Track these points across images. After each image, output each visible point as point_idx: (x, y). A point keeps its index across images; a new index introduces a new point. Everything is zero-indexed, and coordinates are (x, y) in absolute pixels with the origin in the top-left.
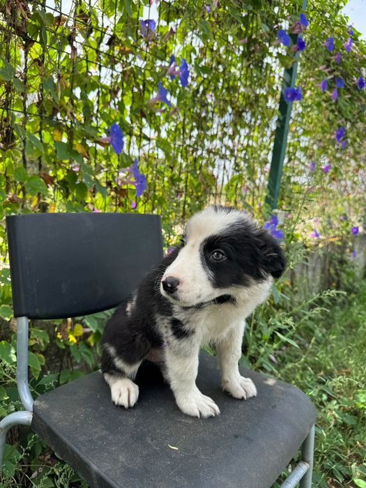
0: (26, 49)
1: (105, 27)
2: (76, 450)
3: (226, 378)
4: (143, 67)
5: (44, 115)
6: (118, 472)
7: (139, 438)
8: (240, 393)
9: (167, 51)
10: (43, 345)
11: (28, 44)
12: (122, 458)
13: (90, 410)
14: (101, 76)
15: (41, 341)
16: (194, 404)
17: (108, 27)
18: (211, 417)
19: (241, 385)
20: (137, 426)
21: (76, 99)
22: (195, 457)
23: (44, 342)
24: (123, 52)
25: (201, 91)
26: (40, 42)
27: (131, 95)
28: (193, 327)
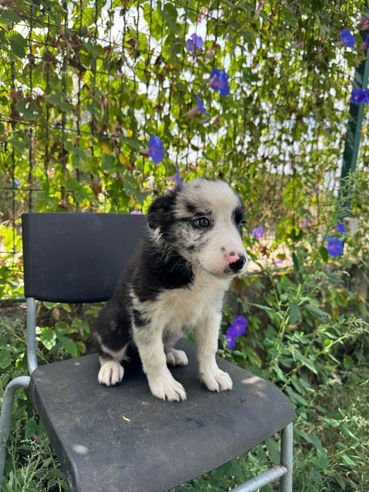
0: (80, 76)
1: (151, 49)
2: (46, 407)
3: (202, 370)
4: (191, 81)
5: (95, 132)
6: (68, 428)
7: (102, 408)
8: (213, 385)
9: (215, 64)
10: (83, 334)
11: (81, 71)
12: (78, 420)
13: (74, 381)
14: (149, 93)
15: (81, 330)
16: (162, 389)
17: (154, 49)
18: (175, 401)
19: (216, 379)
20: (106, 399)
21: (124, 116)
22: (141, 429)
23: (84, 332)
24: (167, 70)
25: (255, 98)
26: (92, 70)
27: (179, 109)
28: (150, 317)
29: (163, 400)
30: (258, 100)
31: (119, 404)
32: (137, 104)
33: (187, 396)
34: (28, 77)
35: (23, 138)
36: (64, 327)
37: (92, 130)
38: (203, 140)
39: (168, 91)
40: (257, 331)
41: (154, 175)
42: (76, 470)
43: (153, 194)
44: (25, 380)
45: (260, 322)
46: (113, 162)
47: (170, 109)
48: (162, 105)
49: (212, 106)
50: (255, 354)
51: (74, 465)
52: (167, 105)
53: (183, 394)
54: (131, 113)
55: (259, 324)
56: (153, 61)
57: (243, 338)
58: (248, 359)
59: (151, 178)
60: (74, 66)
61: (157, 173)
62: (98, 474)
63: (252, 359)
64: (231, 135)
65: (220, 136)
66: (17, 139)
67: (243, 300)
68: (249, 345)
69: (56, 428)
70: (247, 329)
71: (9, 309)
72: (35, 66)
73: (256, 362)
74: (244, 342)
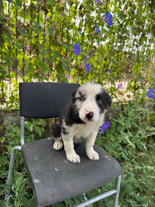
0: (46, 14)
1: (78, 1)
2: (27, 162)
4: (95, 17)
5: (51, 40)
6: (34, 171)
7: (48, 163)
8: (91, 157)
9: (107, 8)
10: (43, 125)
11: (46, 12)
12: (38, 168)
13: (38, 150)
14: (76, 22)
15: (43, 124)
16: (71, 157)
17: (79, 1)
18: (76, 163)
19: (92, 155)
20: (49, 159)
21: (64, 33)
22: (62, 174)
23: (44, 124)
24: (85, 12)
25: (124, 25)
26: (51, 12)
27: (89, 30)
28: (68, 132)
29: (71, 162)
30: (125, 26)
31: (54, 162)
32: (70, 27)
33: (80, 161)
34: (23, 15)
35: (21, 43)
36: (36, 122)
37: (50, 39)
38: (98, 44)
39: (84, 21)
40: (114, 127)
41: (76, 59)
42: (36, 189)
43: (75, 68)
44: (19, 148)
45: (115, 124)
46: (58, 54)
47: (85, 30)
48: (81, 28)
49: (104, 28)
50: (112, 136)
51: (36, 187)
52: (84, 28)
53: (79, 161)
54: (67, 32)
55: (115, 125)
56: (78, 7)
57: (108, 129)
58: (109, 138)
59: (75, 61)
60: (43, 10)
61: (77, 58)
62: (44, 192)
63: (111, 138)
64: (111, 42)
65: (106, 42)
66: (18, 44)
67: (109, 114)
68: (110, 132)
69: (30, 171)
70: (110, 126)
71: (15, 113)
72: (26, 10)
73: (112, 139)
74: (108, 131)
